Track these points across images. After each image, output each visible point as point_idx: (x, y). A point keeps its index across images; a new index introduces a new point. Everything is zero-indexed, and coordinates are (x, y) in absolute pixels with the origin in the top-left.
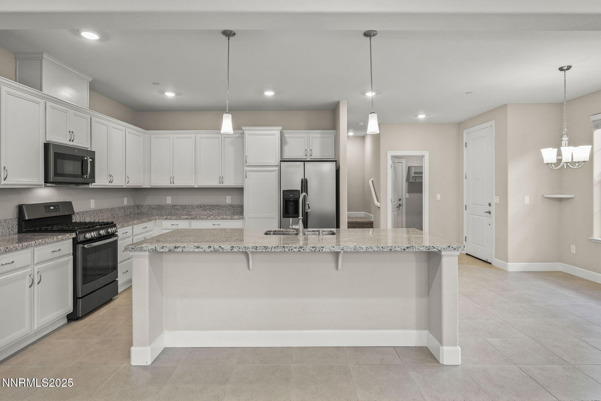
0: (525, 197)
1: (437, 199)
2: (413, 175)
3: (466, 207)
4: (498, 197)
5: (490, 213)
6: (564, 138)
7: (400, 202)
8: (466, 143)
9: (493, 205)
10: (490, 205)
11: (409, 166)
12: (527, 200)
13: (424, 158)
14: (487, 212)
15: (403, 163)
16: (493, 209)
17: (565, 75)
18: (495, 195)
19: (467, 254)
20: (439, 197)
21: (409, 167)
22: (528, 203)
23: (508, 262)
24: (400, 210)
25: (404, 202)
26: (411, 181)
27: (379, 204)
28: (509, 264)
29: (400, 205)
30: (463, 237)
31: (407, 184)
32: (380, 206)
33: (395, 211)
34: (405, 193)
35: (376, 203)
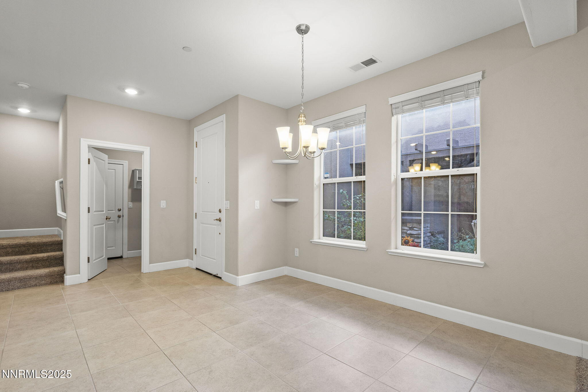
0: (256, 201)
1: (162, 207)
2: (138, 180)
3: (196, 216)
4: (229, 201)
5: (220, 221)
6: (301, 118)
7: (120, 213)
8: (197, 142)
9: (223, 211)
10: (220, 211)
11: (133, 169)
12: (257, 205)
13: (144, 156)
14: (217, 220)
15: (125, 165)
16: (223, 216)
17: (303, 38)
18: (225, 200)
19: (197, 269)
20: (163, 204)
21: (133, 171)
22: (259, 208)
23: (237, 275)
24: (120, 221)
25: (126, 212)
26: (135, 187)
27: (64, 214)
28: (239, 277)
29: (119, 217)
30: (193, 250)
31: (130, 190)
32: (66, 217)
33: (103, 224)
34: (127, 201)
35: (58, 214)
